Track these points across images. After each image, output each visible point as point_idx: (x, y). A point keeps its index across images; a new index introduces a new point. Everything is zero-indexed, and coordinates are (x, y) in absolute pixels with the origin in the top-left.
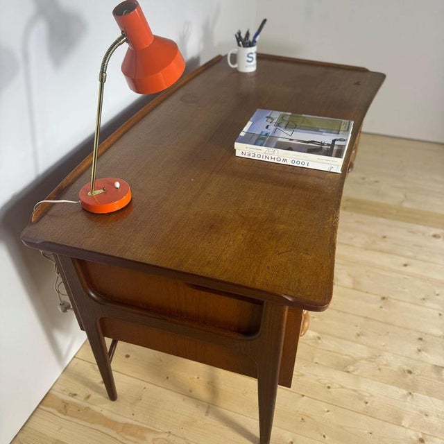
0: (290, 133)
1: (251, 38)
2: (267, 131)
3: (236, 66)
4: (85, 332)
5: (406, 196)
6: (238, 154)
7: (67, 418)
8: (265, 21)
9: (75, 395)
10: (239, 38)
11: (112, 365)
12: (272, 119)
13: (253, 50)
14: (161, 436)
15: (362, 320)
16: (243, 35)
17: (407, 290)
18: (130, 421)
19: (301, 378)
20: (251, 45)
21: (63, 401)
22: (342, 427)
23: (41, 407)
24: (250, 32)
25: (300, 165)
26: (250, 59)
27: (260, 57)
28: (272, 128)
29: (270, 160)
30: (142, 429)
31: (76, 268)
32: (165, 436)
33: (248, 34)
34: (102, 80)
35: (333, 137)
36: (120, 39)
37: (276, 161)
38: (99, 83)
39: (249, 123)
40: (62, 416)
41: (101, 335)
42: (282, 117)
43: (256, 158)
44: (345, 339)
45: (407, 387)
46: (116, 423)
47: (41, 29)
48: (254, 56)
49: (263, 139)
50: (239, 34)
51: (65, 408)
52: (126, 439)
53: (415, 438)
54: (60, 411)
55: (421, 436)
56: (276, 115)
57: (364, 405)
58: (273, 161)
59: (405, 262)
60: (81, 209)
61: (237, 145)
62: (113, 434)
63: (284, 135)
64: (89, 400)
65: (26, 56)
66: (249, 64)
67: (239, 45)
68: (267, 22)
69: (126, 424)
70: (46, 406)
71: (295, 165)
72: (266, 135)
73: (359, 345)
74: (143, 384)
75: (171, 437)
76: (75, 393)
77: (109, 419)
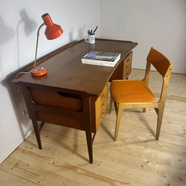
0: (99, 56)
1: (93, 32)
2: (92, 56)
3: (88, 42)
4: (31, 120)
5: (153, 89)
6: (83, 63)
7: (24, 154)
8: (97, 27)
9: (28, 148)
10: (89, 33)
11: (40, 134)
12: (95, 53)
13: (93, 36)
14: (56, 160)
15: (131, 126)
16: (90, 31)
17: (149, 118)
18: (45, 155)
19: (107, 143)
20: (92, 35)
21: (23, 150)
22: (120, 158)
23: (15, 151)
24: (92, 30)
25: (102, 65)
26: (93, 39)
27: (96, 39)
28: (94, 55)
29: (92, 64)
30: (49, 158)
31: (28, 92)
32: (57, 160)
33: (92, 31)
34: (38, 35)
35: (112, 57)
36: (43, 24)
37: (94, 64)
38: (37, 36)
39: (87, 54)
40: (22, 154)
41: (36, 120)
42: (98, 53)
43: (88, 64)
44: (124, 132)
45: (145, 146)
46: (41, 156)
47: (22, 25)
48: (94, 38)
49: (91, 58)
50: (89, 31)
51: (23, 151)
52: (44, 160)
53: (146, 161)
54: (22, 152)
55: (147, 161)
56: (97, 53)
57: (128, 151)
58: (93, 64)
59: (150, 109)
60: (31, 76)
61: (82, 60)
62: (39, 159)
63: (97, 57)
64: (32, 149)
65: (18, 32)
66: (92, 41)
67: (89, 35)
68: (98, 27)
69: (44, 156)
70: (17, 151)
71: (100, 65)
72: (92, 57)
73: (129, 134)
74: (51, 145)
75: (59, 160)
76: (27, 147)
77: (38, 155)
